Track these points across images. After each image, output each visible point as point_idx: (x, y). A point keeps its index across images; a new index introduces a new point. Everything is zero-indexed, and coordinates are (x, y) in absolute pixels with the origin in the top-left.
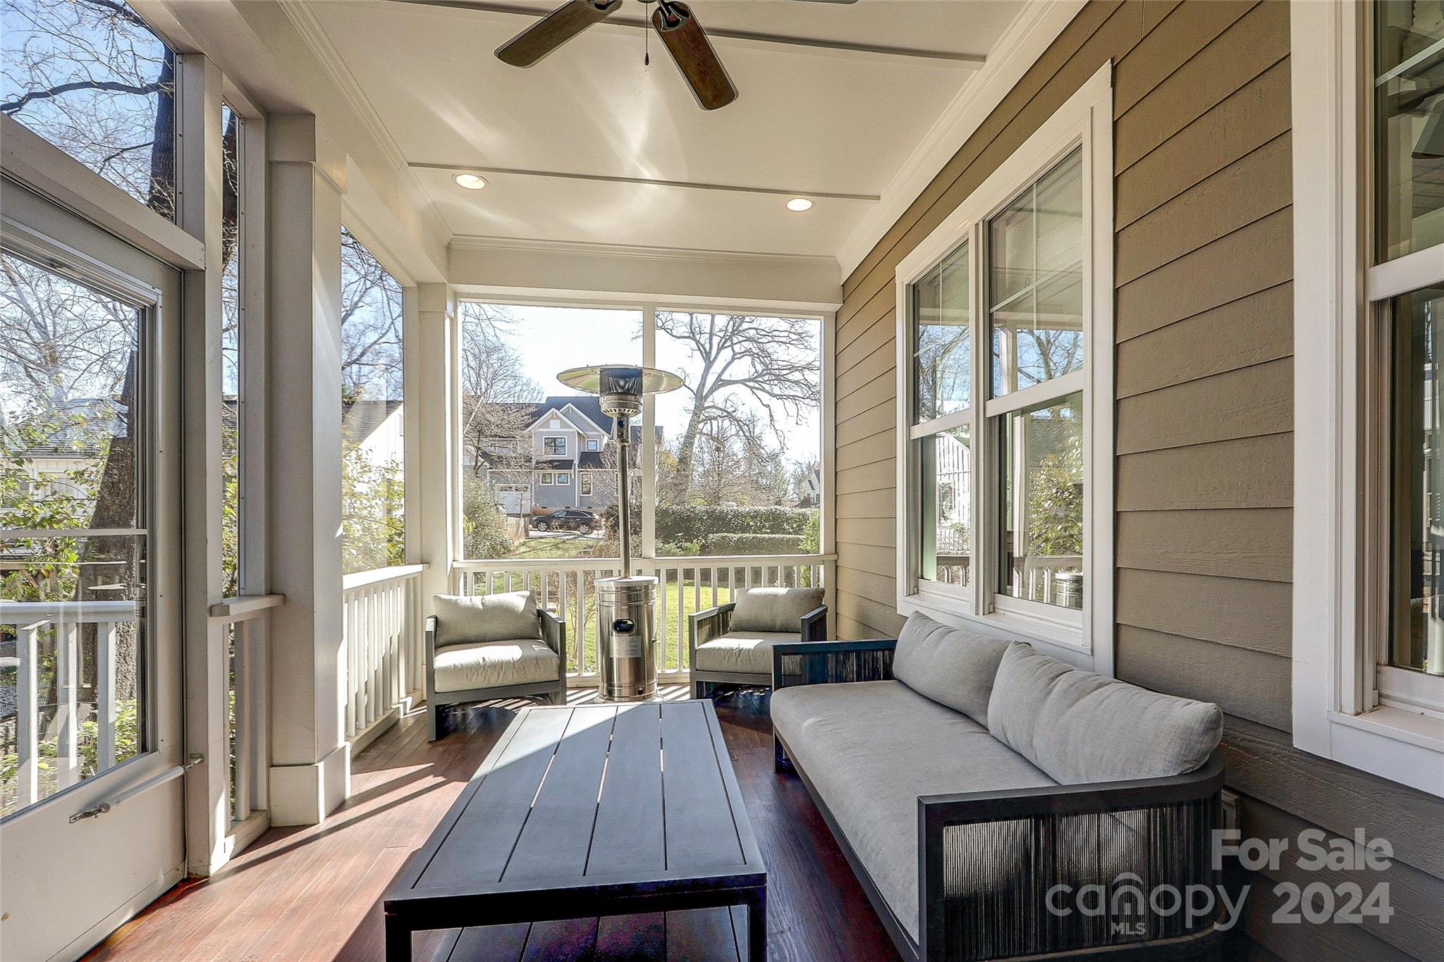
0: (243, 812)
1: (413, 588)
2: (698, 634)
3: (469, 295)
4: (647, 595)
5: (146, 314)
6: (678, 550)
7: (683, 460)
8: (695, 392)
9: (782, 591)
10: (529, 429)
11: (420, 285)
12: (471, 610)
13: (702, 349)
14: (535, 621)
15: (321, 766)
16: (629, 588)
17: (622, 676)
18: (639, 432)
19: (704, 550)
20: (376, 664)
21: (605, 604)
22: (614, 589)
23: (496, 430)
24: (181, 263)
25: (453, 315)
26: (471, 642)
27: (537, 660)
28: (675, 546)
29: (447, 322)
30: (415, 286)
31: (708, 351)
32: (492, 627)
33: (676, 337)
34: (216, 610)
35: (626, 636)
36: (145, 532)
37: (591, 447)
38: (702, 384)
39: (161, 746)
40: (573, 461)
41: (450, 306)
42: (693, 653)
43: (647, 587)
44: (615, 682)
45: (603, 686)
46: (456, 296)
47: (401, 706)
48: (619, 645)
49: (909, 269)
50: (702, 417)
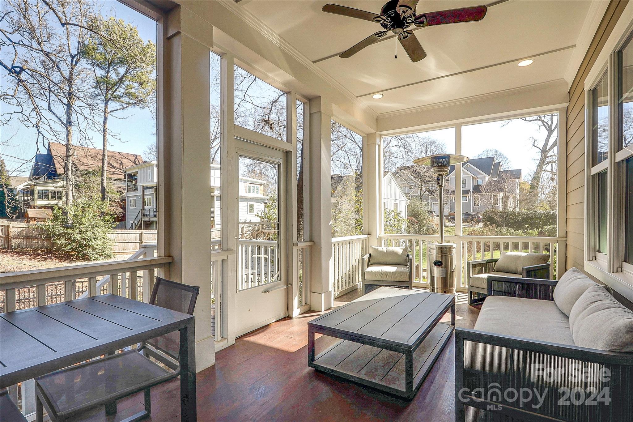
0: (303, 304)
1: (364, 244)
2: (472, 270)
3: (385, 135)
4: (450, 252)
5: (279, 165)
6: (524, 234)
7: (533, 187)
8: (541, 149)
9: (523, 254)
10: (448, 177)
11: (367, 135)
12: (382, 252)
13: (545, 124)
14: (405, 258)
15: (323, 295)
16: (441, 248)
17: (438, 284)
18: (502, 174)
19: (540, 234)
20: (349, 267)
21: (432, 254)
22: (435, 248)
23: (429, 179)
24: (287, 151)
25: (379, 144)
26: (381, 264)
27: (401, 273)
28: (522, 232)
29: (377, 146)
30: (365, 135)
31: (550, 125)
32: (390, 259)
33: (529, 121)
34: (294, 244)
35: (440, 268)
36: (279, 223)
37: (480, 183)
38: (546, 145)
39: (282, 279)
40: (469, 190)
41: (378, 140)
42: (469, 278)
43: (450, 248)
44: (435, 286)
45: (430, 287)
46: (381, 136)
47: (359, 284)
48: (437, 271)
49: (589, 83)
50: (546, 162)
